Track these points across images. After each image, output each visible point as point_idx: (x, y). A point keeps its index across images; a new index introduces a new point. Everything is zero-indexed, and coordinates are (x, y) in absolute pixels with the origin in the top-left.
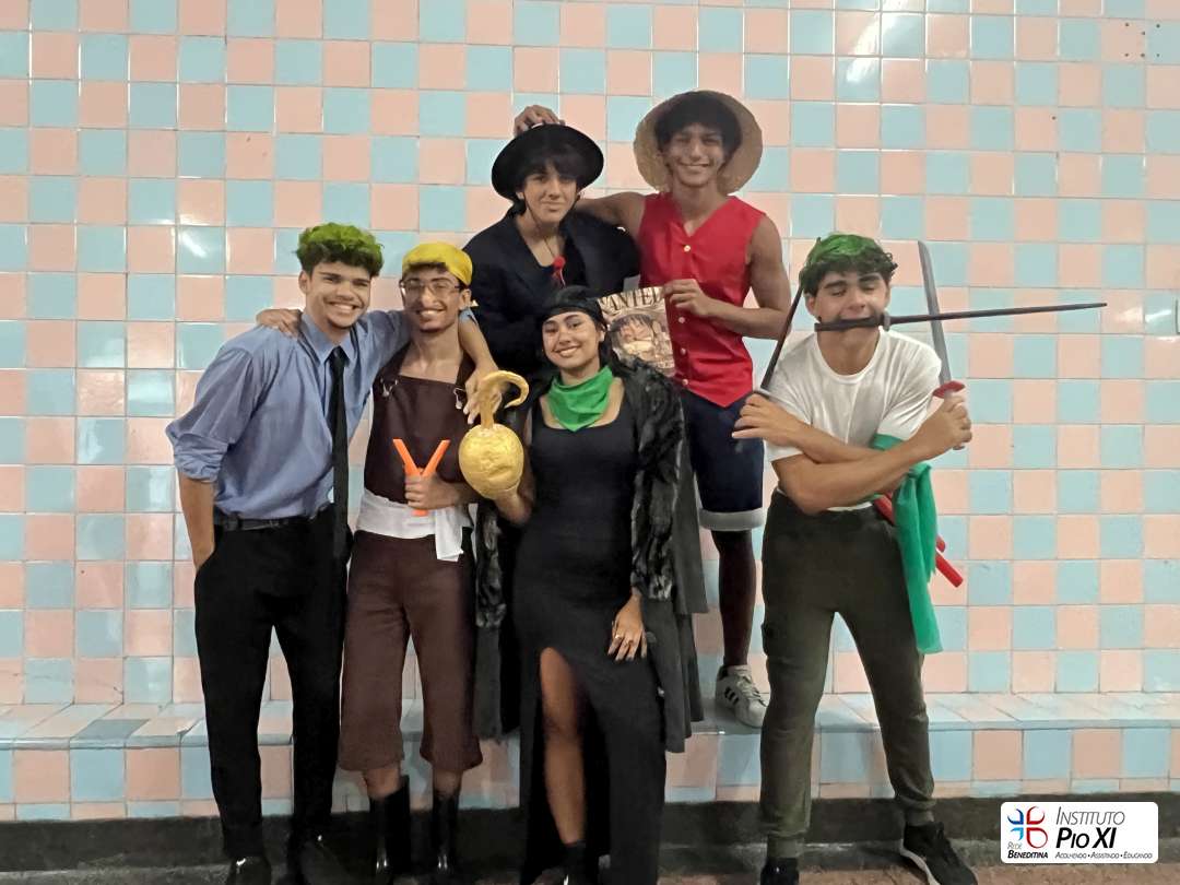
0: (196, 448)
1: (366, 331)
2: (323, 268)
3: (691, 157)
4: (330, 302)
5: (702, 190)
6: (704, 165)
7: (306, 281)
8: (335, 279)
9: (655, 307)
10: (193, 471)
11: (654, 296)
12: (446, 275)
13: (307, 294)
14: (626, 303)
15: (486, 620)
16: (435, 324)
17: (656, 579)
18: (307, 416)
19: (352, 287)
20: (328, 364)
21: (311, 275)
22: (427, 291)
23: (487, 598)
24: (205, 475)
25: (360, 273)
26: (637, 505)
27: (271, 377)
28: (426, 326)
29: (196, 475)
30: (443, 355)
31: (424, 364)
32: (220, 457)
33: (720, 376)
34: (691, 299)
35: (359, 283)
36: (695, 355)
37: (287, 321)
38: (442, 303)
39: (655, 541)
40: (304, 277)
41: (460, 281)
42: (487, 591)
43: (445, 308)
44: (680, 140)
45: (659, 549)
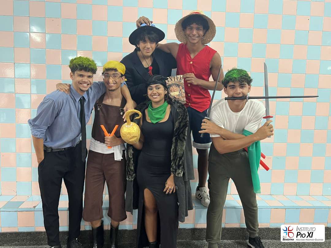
0: (37, 128)
1: (92, 90)
2: (77, 72)
3: (193, 35)
4: (80, 83)
5: (196, 44)
6: (197, 37)
7: (72, 75)
8: (81, 76)
9: (181, 81)
10: (37, 135)
11: (181, 78)
12: (117, 73)
13: (73, 79)
14: (172, 80)
15: (129, 178)
16: (113, 88)
17: (178, 171)
18: (72, 118)
19: (87, 78)
20: (79, 102)
21: (74, 74)
22: (111, 77)
23: (129, 172)
24: (41, 136)
25: (90, 74)
26: (173, 147)
27: (61, 107)
28: (111, 89)
29: (38, 137)
30: (116, 97)
31: (110, 100)
32: (45, 130)
33: (200, 103)
34: (192, 80)
35: (89, 77)
36: (192, 96)
37: (66, 89)
38: (115, 81)
39: (178, 159)
40: (72, 74)
41: (122, 74)
42: (129, 170)
43: (116, 83)
44: (189, 29)
45: (179, 162)
